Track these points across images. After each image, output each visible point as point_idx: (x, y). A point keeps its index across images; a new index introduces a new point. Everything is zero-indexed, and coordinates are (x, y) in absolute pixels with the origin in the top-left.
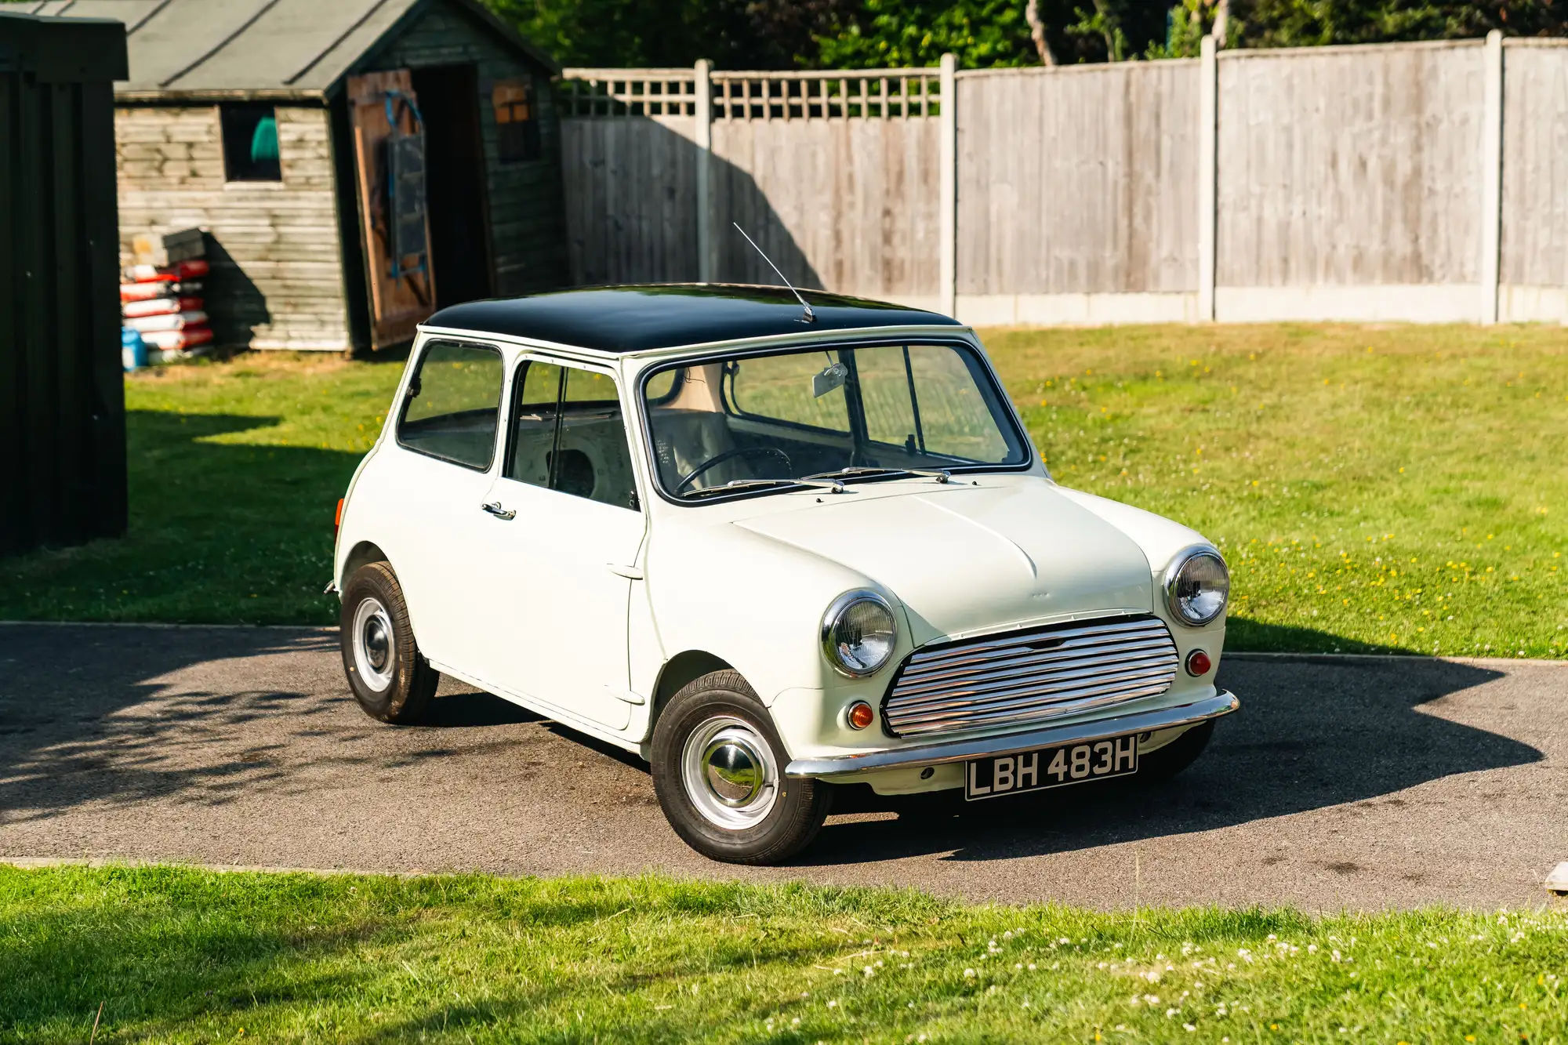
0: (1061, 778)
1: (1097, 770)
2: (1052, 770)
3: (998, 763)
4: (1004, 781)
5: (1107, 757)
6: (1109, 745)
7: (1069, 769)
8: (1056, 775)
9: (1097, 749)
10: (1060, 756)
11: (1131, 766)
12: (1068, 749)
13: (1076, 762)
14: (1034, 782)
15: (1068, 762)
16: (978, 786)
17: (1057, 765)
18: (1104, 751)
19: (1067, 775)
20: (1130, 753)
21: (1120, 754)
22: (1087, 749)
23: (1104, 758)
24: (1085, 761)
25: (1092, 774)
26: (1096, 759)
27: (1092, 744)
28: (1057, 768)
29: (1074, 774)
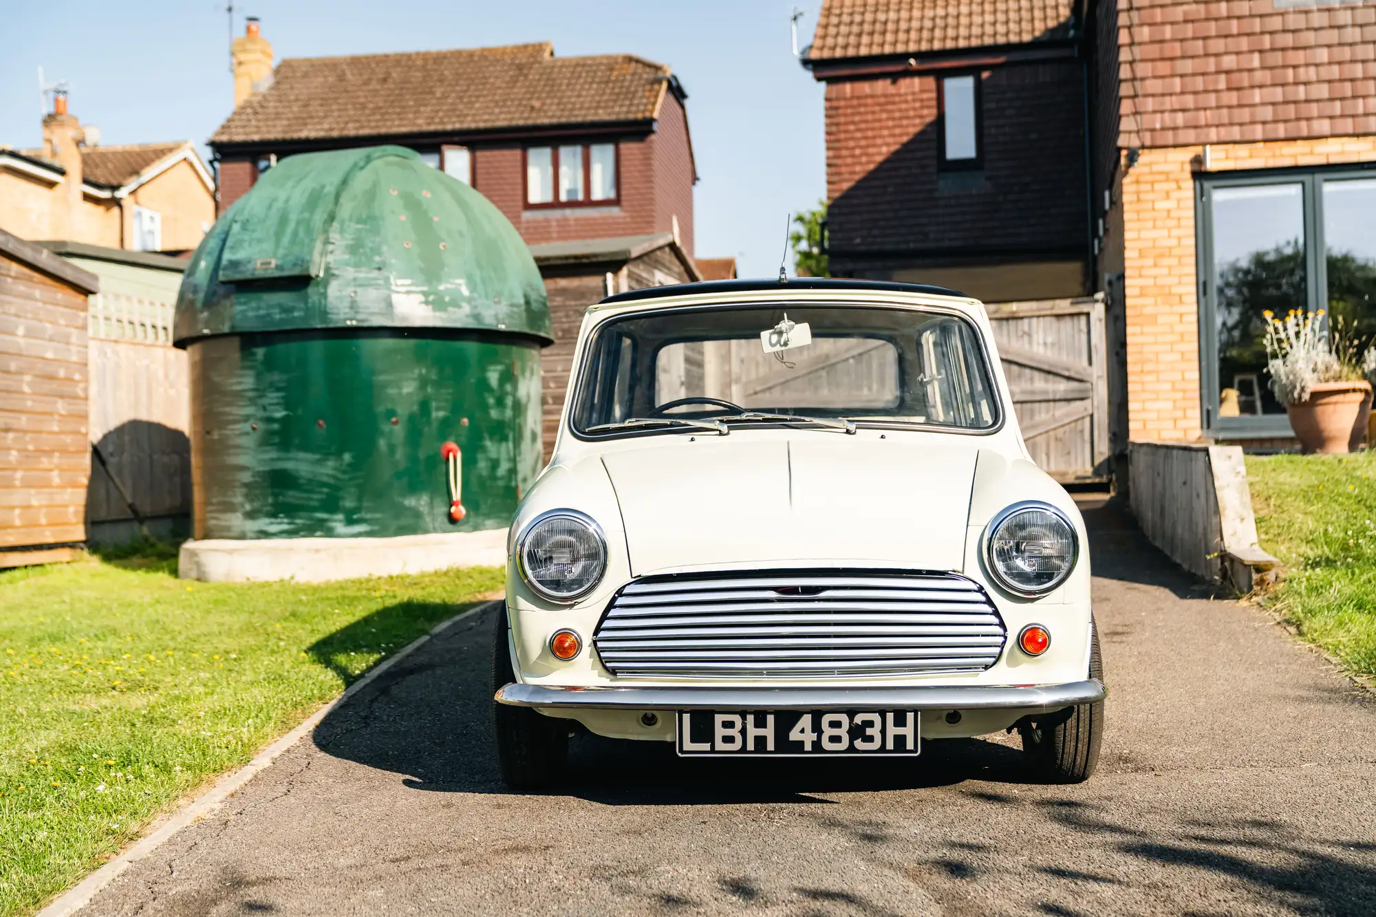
0: (808, 747)
1: (859, 744)
2: (794, 735)
3: (719, 719)
4: (728, 739)
5: (874, 731)
6: (876, 718)
7: (819, 737)
8: (802, 743)
9: (859, 719)
10: (806, 721)
11: (910, 746)
12: (817, 714)
13: (828, 732)
14: (771, 746)
15: (817, 728)
16: (693, 740)
17: (802, 731)
18: (871, 724)
19: (817, 746)
20: (908, 731)
21: (892, 731)
22: (844, 718)
23: (869, 731)
24: (843, 732)
25: (851, 748)
26: (857, 732)
27: (851, 711)
28: (802, 732)
29: (826, 745)
